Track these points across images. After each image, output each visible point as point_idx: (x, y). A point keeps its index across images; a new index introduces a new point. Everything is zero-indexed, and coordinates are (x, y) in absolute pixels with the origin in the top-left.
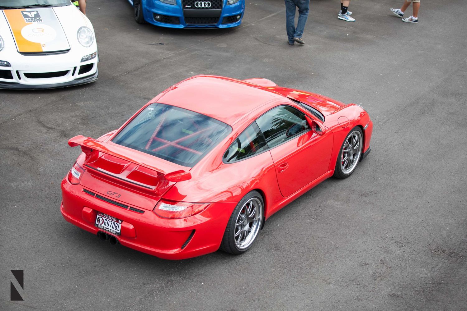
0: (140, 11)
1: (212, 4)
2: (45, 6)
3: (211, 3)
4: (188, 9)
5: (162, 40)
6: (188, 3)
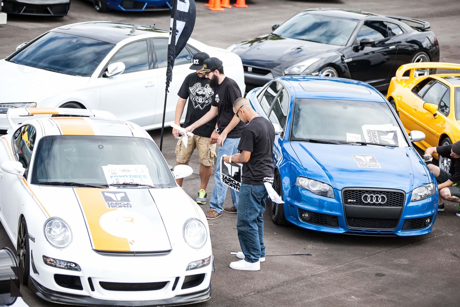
1: (387, 199)
3: (387, 197)
4: (351, 204)
5: (310, 249)
6: (352, 195)
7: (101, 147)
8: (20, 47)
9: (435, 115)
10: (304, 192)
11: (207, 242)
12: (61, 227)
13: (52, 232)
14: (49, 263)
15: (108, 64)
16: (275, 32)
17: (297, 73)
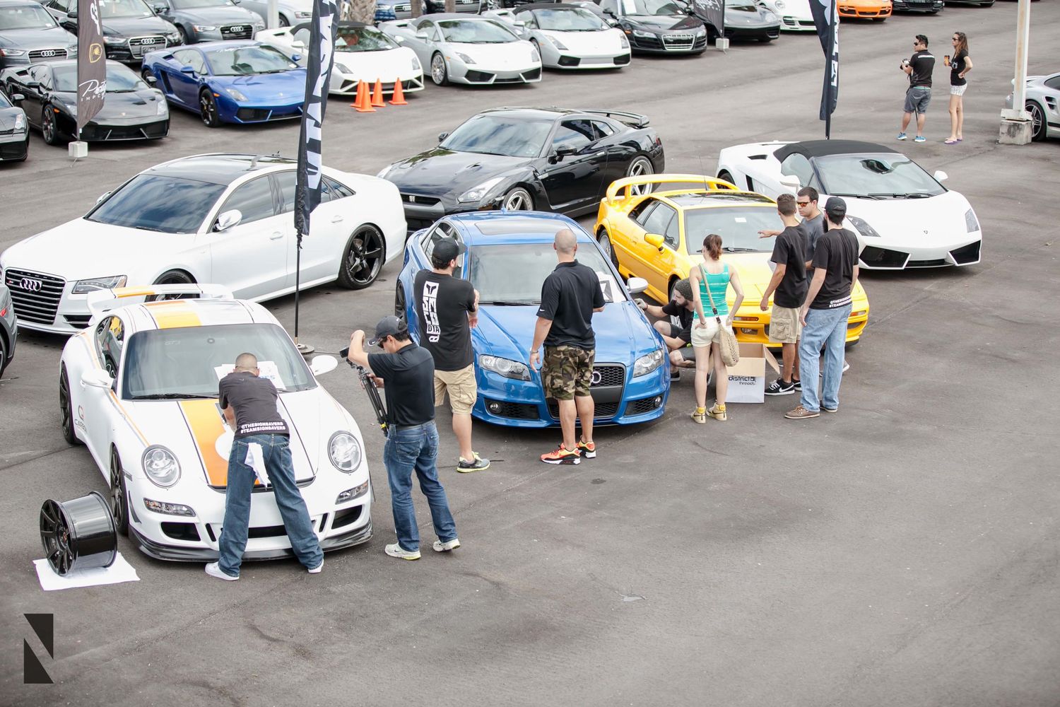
5: (503, 452)
7: (211, 341)
8: (101, 198)
9: (660, 249)
10: (491, 376)
11: (361, 462)
12: (164, 458)
13: (154, 466)
14: (152, 507)
15: (218, 213)
16: (444, 144)
17: (476, 200)
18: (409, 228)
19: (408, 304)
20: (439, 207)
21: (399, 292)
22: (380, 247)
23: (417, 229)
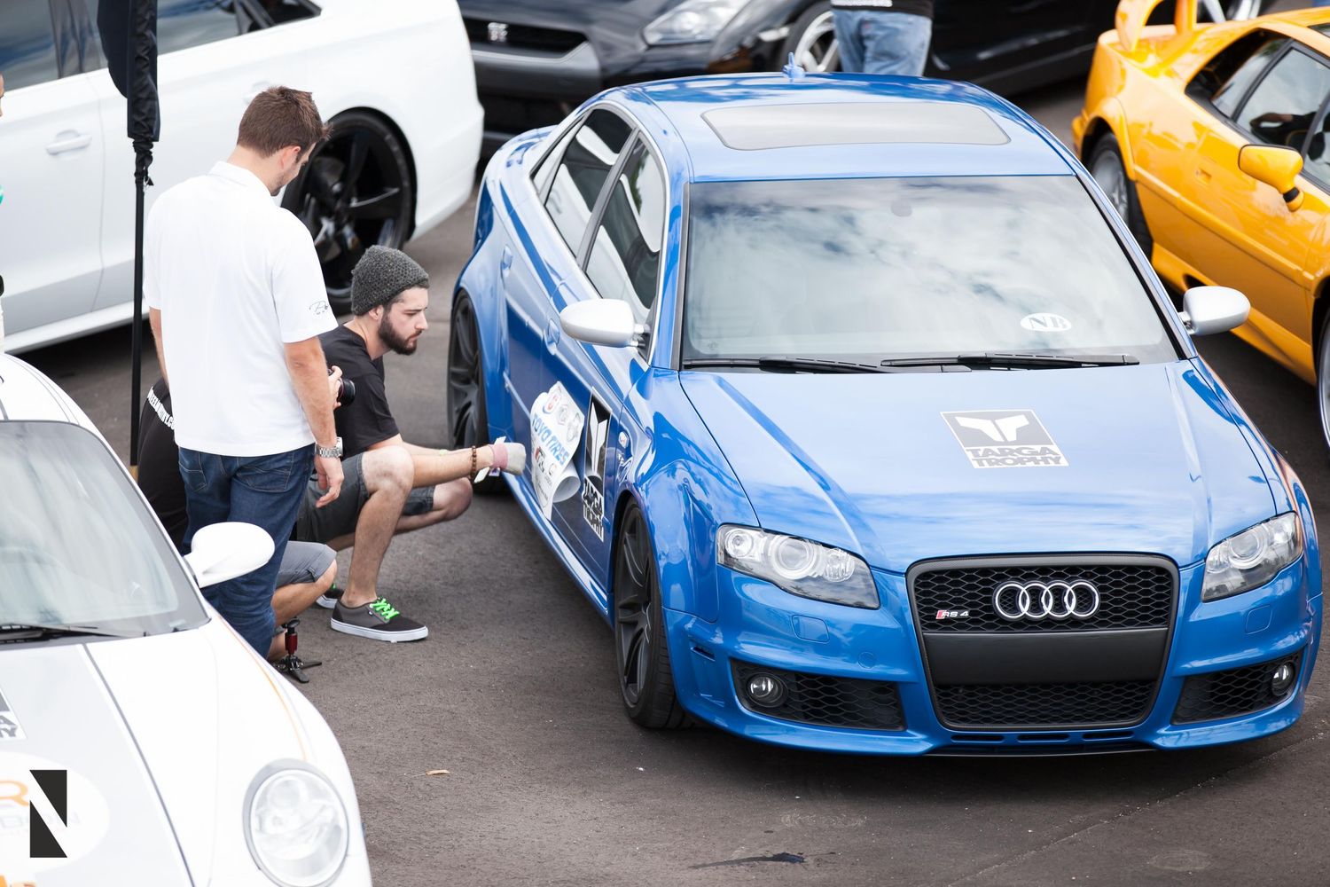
0: (650, 647)
1: (1102, 598)
2: (39, 635)
3: (1100, 589)
4: (950, 629)
5: (791, 829)
6: (953, 592)
9: (1289, 196)
10: (752, 591)
11: (348, 859)
17: (700, 38)
18: (489, 125)
19: (489, 364)
20: (582, 60)
21: (461, 325)
22: (397, 184)
23: (517, 130)
